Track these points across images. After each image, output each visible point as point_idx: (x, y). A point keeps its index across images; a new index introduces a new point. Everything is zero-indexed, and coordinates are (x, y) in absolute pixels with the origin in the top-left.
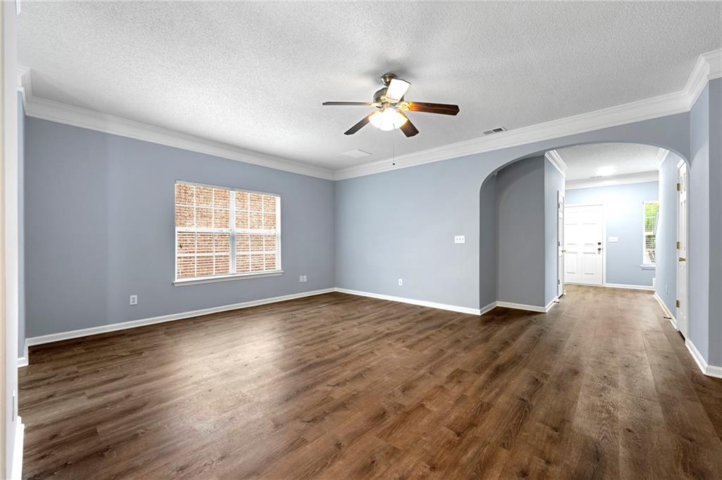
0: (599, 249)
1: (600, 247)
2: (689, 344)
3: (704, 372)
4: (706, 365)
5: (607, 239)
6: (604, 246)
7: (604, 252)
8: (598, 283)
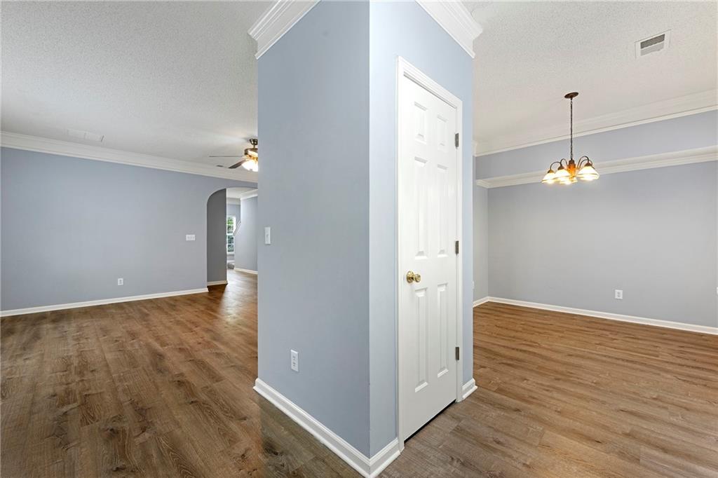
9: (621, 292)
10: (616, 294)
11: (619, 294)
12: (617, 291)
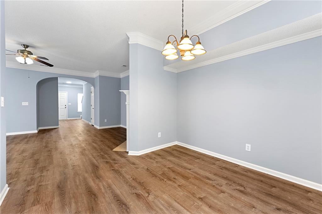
0: (65, 107)
1: (66, 106)
2: (95, 126)
3: (99, 128)
4: (99, 127)
5: (68, 104)
6: (67, 106)
7: (67, 108)
8: (66, 119)
9: (250, 145)
10: (247, 147)
11: (248, 147)
12: (247, 145)
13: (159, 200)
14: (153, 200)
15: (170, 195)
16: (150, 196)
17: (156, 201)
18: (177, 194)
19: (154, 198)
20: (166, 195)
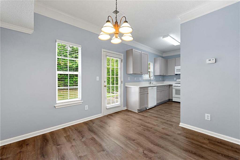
13: (134, 148)
14: (138, 148)
15: (126, 152)
16: (143, 152)
17: (136, 148)
18: (120, 153)
19: (138, 150)
20: (129, 152)
